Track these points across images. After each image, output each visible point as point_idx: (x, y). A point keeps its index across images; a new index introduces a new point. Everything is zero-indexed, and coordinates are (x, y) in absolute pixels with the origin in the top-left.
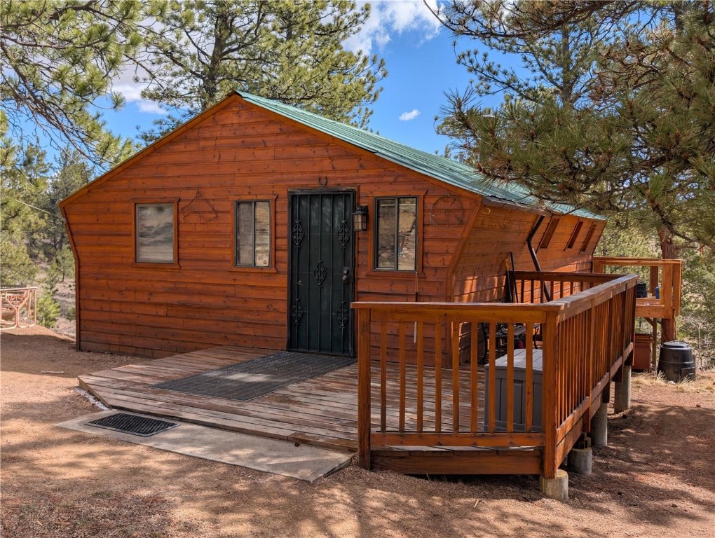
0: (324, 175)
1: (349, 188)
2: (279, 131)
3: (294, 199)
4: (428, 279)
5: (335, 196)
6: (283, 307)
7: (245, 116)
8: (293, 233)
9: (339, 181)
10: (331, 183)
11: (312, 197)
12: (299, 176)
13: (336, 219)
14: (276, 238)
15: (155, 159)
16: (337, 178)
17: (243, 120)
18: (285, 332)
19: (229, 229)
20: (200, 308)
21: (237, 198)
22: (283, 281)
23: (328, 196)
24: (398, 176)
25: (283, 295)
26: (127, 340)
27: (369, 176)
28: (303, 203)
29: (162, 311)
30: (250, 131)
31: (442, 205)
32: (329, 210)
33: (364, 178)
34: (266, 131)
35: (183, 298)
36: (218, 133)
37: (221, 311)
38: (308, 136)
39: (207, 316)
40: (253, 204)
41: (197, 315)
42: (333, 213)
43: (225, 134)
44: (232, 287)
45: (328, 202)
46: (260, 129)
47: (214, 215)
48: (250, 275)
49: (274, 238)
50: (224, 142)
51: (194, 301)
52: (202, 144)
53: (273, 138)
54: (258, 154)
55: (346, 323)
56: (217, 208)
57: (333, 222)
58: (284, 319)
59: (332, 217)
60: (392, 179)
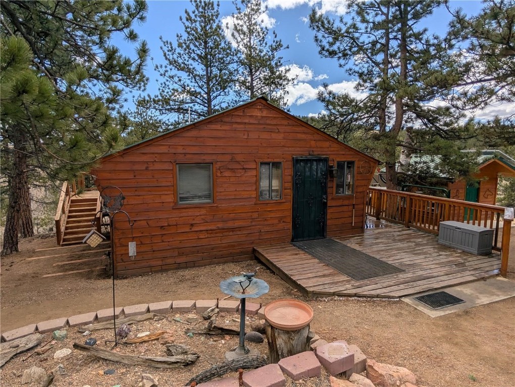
0: (312, 149)
1: (325, 156)
2: (287, 124)
3: (296, 162)
4: (357, 197)
5: (319, 160)
7: (265, 113)
8: (296, 180)
9: (319, 153)
10: (316, 153)
11: (306, 161)
12: (298, 149)
13: (319, 172)
14: (285, 182)
16: (319, 151)
17: (264, 115)
20: (233, 229)
21: (261, 161)
22: (289, 205)
23: (316, 160)
25: (288, 215)
27: (333, 151)
28: (302, 164)
29: (203, 235)
30: (268, 122)
31: (364, 165)
32: (315, 167)
33: (331, 151)
34: (279, 123)
35: (221, 225)
36: (247, 121)
37: (249, 228)
38: (304, 128)
39: (239, 233)
40: (271, 164)
41: (231, 233)
42: (317, 169)
43: (252, 121)
44: (257, 213)
45: (315, 163)
46: (274, 122)
47: (244, 171)
48: (269, 205)
49: (282, 183)
50: (250, 126)
51: (230, 225)
52: (235, 126)
53: (284, 127)
54: (274, 135)
55: (323, 222)
56: (246, 167)
57: (317, 174)
58: (289, 226)
59: (317, 171)
60: (344, 153)
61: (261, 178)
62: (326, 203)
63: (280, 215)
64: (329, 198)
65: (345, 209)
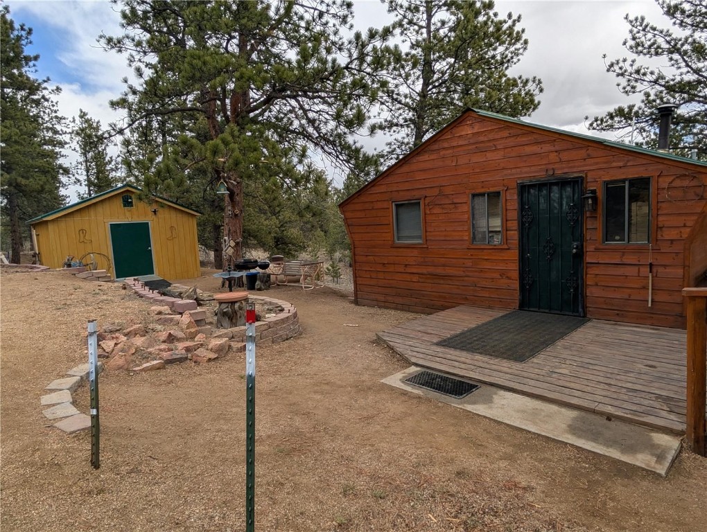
0: (552, 166)
1: (576, 175)
2: (508, 135)
3: (523, 189)
4: (662, 251)
5: (563, 183)
6: (516, 275)
7: (477, 129)
8: (523, 216)
9: (566, 170)
10: (558, 172)
11: (540, 186)
12: (527, 169)
13: (564, 203)
14: (507, 221)
15: (405, 169)
16: (564, 168)
17: (475, 130)
18: (517, 295)
19: (466, 216)
21: (473, 192)
22: (514, 254)
23: (556, 184)
24: (628, 161)
25: (514, 268)
26: (390, 299)
27: (597, 163)
28: (532, 191)
29: (415, 278)
30: (482, 138)
31: (678, 183)
32: (557, 195)
33: (590, 165)
34: (497, 137)
35: (431, 270)
36: (454, 144)
37: (462, 279)
38: (535, 136)
39: (450, 282)
40: (486, 195)
41: (442, 282)
42: (561, 198)
43: (461, 143)
44: (470, 261)
45: (555, 189)
46: (491, 136)
47: (453, 206)
48: (485, 251)
49: (505, 221)
50: (459, 149)
51: (440, 271)
52: (442, 153)
53: (503, 141)
54: (490, 156)
55: (576, 289)
56: (455, 201)
57: (561, 205)
58: (516, 285)
59: (561, 200)
60: (621, 164)
61: (473, 215)
62: (580, 255)
63: (501, 267)
64: (589, 248)
65: (631, 271)
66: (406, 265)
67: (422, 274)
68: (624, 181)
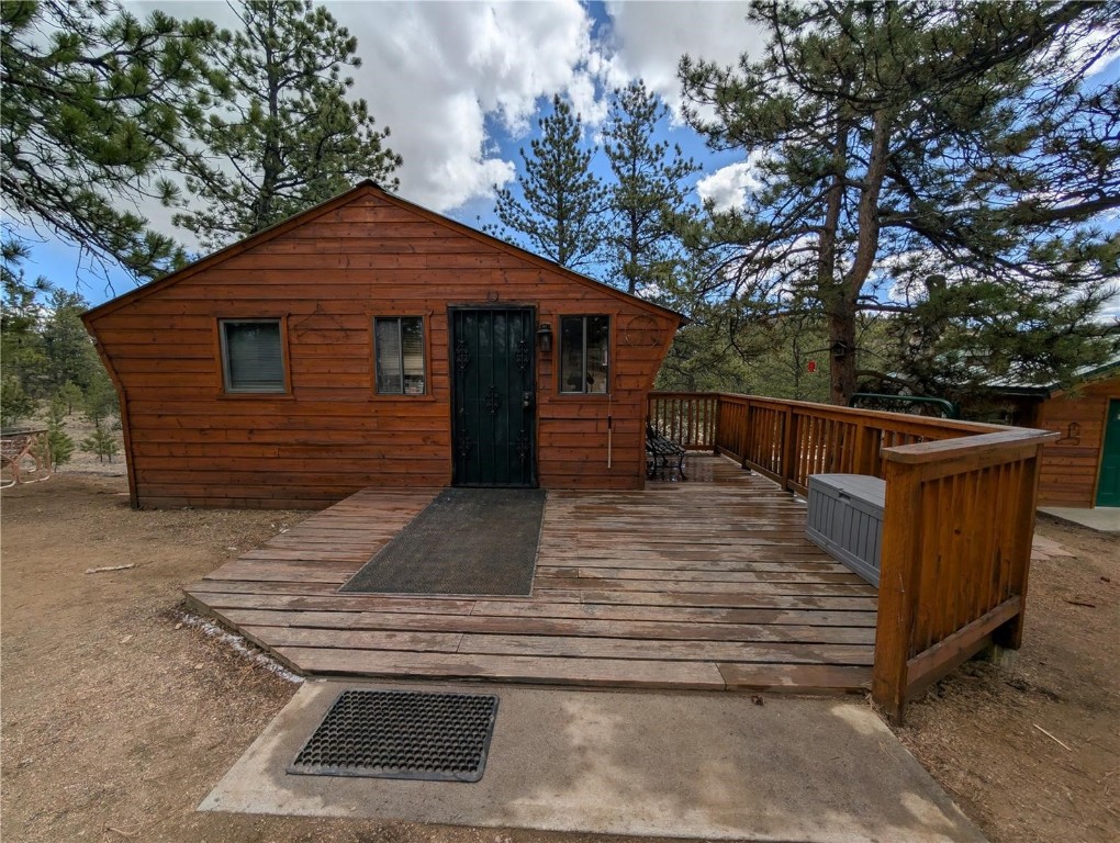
0: (495, 288)
1: (527, 304)
2: (433, 235)
3: (457, 316)
4: (621, 402)
5: (511, 312)
6: (446, 438)
7: (382, 215)
8: (456, 355)
9: (514, 297)
10: (503, 298)
11: (481, 314)
12: (460, 289)
13: (512, 340)
14: (432, 360)
15: (246, 262)
16: (512, 293)
17: (381, 217)
18: (449, 468)
19: (366, 351)
20: (326, 447)
21: (377, 313)
22: (443, 408)
23: (502, 313)
24: (586, 293)
25: (443, 429)
26: (217, 491)
27: (550, 292)
28: (469, 320)
29: (270, 452)
30: (391, 233)
31: (635, 325)
32: (503, 329)
33: (544, 293)
34: (414, 234)
35: (303, 436)
36: (343, 233)
37: (361, 448)
38: (472, 243)
39: (338, 455)
40: (399, 321)
41: (324, 455)
42: (508, 333)
43: (355, 233)
44: (375, 420)
45: (500, 319)
46: (406, 232)
47: (343, 333)
48: (398, 404)
49: (429, 361)
50: (353, 244)
51: (320, 438)
52: (321, 245)
53: (425, 243)
54: (405, 261)
55: (528, 453)
56: (347, 326)
57: (508, 343)
58: (447, 453)
59: (508, 336)
60: (579, 296)
61: (378, 350)
62: (532, 410)
63: (425, 427)
64: (543, 399)
65: (589, 427)
66: (252, 431)
67: (286, 444)
68: (581, 316)
